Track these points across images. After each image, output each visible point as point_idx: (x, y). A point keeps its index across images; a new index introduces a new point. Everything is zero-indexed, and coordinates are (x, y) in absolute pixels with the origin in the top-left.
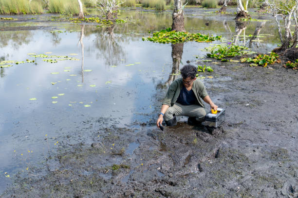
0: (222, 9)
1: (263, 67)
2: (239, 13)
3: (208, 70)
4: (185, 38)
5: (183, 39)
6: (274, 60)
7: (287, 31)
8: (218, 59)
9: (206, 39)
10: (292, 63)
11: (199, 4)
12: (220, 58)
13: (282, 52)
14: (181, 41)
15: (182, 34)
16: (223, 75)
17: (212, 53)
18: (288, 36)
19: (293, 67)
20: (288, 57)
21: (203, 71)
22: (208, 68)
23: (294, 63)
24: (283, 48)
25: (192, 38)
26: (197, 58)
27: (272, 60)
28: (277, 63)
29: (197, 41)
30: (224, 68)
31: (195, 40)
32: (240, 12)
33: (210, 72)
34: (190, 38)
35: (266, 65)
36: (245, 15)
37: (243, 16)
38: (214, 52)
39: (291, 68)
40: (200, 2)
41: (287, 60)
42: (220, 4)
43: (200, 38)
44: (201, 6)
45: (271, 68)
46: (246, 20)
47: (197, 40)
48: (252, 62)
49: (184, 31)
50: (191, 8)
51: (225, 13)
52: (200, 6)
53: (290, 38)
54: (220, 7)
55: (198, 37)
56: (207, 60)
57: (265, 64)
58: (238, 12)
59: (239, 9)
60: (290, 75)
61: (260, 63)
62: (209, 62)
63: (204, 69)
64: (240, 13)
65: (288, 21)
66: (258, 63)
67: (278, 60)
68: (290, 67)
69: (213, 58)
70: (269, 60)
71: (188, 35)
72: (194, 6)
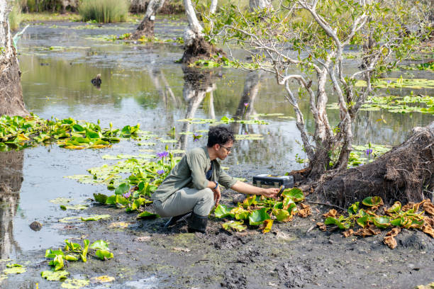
0: (140, 28)
1: (261, 231)
2: (190, 43)
3: (97, 254)
4: (26, 135)
5: (19, 139)
6: (290, 210)
7: (320, 122)
8: (130, 212)
9: (93, 136)
10: (342, 217)
11: (72, 9)
12: (134, 207)
13: (311, 181)
14: (14, 146)
15: (15, 124)
16: (142, 269)
17: (111, 188)
18: (322, 135)
19: (344, 230)
20: (329, 196)
21: (80, 259)
22: (96, 245)
23: (347, 215)
24: (314, 170)
25: (46, 136)
26: (63, 208)
27: (285, 212)
28: (301, 216)
29: (63, 146)
30: (148, 243)
31: (60, 143)
32: (194, 41)
33: (103, 260)
34: (44, 136)
35: (270, 225)
36: (209, 51)
37: (203, 51)
38: (116, 184)
39: (339, 230)
40: (73, 3)
41: (326, 207)
42: (135, 10)
43: (75, 134)
44: (79, 17)
45: (285, 236)
46: (212, 64)
47: (65, 142)
48: (229, 217)
49: (21, 113)
50: (48, 22)
51: (150, 40)
52: (74, 17)
53: (329, 142)
54: (136, 20)
55: (69, 130)
56: (96, 217)
57: (266, 224)
58: (187, 41)
59: (190, 32)
60: (338, 257)
61: (252, 221)
62: (101, 221)
63: (85, 251)
64: (193, 46)
65: (318, 95)
66: (246, 222)
67: (302, 208)
68: (335, 229)
69: (114, 206)
70: (277, 211)
71: (35, 127)
72: (57, 17)
